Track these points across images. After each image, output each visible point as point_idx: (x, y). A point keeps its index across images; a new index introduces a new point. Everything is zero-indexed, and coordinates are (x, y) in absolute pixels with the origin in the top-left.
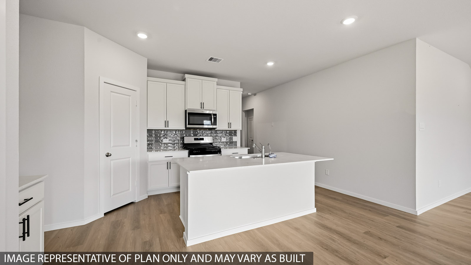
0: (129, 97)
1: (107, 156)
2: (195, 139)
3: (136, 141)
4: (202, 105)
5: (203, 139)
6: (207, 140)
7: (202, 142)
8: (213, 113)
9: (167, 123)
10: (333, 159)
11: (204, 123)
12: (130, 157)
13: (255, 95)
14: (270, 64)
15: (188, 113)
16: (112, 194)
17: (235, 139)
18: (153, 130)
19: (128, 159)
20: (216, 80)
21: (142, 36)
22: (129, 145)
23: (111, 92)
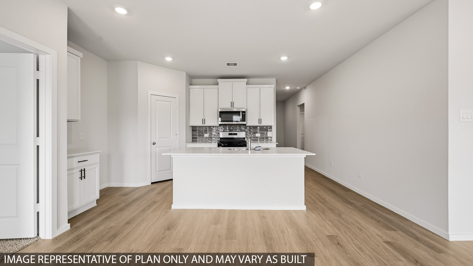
0: (170, 103)
1: (153, 144)
2: (230, 134)
3: (176, 134)
4: (232, 104)
5: (236, 134)
6: (241, 135)
7: (235, 136)
8: (242, 111)
9: (204, 121)
10: (315, 154)
11: (234, 120)
12: (171, 146)
13: (305, 88)
14: (284, 58)
15: (220, 112)
16: (157, 171)
17: (269, 134)
18: (197, 126)
19: (170, 147)
20: (246, 80)
21: (169, 59)
22: (170, 137)
23: (156, 100)
